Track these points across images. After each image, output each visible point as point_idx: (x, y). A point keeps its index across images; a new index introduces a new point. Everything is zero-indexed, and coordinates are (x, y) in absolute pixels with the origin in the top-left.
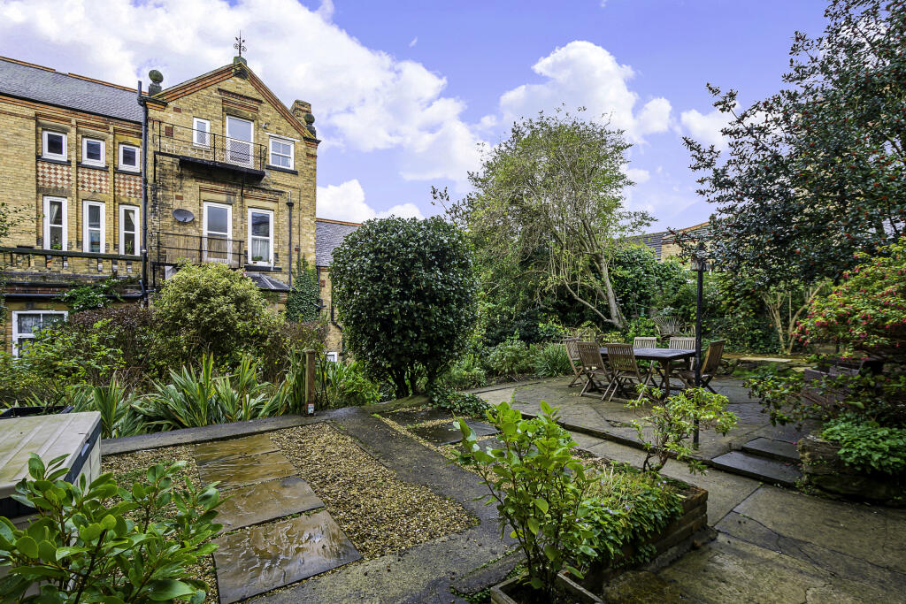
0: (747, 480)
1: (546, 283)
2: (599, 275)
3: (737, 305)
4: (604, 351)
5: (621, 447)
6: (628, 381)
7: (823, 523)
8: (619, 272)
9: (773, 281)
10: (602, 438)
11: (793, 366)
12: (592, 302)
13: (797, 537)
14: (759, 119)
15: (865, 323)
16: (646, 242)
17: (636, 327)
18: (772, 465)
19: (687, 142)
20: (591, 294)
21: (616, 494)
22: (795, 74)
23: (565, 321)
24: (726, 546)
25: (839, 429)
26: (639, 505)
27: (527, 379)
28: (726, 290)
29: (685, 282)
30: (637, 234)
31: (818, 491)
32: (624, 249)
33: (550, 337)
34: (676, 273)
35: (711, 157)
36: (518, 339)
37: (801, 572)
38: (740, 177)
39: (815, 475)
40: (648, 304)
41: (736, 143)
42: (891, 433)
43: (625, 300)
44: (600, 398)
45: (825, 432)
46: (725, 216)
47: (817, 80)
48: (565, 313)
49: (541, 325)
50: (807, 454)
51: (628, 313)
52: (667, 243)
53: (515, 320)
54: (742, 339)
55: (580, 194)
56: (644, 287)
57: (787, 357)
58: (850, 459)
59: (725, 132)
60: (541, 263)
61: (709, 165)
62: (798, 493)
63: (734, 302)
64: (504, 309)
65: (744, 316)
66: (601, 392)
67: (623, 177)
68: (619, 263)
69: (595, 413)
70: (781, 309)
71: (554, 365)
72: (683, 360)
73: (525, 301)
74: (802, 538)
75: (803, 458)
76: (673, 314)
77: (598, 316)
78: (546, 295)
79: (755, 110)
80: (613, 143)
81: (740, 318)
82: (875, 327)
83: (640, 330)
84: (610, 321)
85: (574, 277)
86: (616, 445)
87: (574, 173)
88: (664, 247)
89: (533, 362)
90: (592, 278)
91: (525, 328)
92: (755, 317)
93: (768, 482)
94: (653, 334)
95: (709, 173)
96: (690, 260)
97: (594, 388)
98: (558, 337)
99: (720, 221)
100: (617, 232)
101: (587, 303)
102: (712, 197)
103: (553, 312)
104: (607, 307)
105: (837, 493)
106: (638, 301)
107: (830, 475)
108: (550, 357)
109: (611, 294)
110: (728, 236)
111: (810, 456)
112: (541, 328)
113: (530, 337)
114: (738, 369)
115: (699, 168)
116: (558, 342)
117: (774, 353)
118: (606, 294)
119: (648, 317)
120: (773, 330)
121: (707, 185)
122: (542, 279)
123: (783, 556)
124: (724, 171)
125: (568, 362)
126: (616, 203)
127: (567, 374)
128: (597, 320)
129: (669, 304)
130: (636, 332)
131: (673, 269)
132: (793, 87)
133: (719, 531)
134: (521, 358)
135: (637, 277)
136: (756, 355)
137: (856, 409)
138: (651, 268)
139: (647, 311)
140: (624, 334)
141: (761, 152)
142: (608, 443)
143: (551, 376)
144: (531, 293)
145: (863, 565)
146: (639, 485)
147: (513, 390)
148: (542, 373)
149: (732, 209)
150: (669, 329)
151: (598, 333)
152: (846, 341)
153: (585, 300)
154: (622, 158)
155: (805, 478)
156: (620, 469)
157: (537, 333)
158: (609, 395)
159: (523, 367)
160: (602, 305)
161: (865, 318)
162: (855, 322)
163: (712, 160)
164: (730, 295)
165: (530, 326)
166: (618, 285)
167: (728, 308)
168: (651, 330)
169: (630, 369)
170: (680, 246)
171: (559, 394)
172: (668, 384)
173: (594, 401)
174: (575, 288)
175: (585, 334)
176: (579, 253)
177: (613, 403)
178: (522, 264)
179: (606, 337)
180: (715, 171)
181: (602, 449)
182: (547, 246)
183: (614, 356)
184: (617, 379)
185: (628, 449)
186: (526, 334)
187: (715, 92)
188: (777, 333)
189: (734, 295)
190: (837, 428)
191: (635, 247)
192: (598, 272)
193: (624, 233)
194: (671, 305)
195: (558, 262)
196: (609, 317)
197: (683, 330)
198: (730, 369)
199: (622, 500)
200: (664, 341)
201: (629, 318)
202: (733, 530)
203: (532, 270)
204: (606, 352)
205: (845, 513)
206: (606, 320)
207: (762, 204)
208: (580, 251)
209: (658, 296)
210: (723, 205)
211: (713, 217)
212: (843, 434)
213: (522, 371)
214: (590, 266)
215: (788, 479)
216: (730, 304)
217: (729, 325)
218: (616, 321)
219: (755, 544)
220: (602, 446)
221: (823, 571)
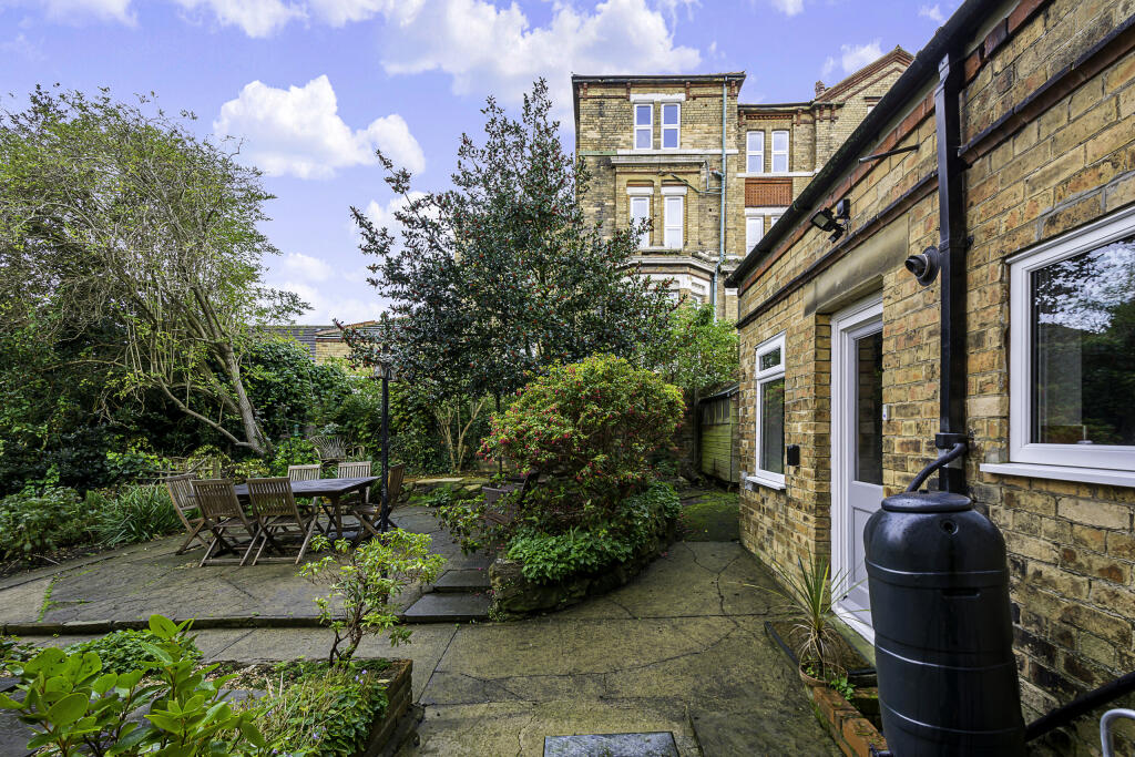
0: (444, 625)
1: (122, 385)
2: (226, 376)
3: (410, 420)
4: (244, 490)
5: (281, 631)
6: (280, 530)
7: (517, 649)
8: (258, 372)
9: (447, 395)
10: (248, 627)
11: (464, 485)
12: (214, 416)
13: (498, 677)
14: (432, 213)
15: (537, 439)
16: (296, 335)
17: (287, 452)
18: (467, 599)
19: (356, 214)
20: (213, 403)
21: (295, 721)
22: (462, 179)
23: (162, 446)
24: (437, 722)
25: (521, 546)
26: (331, 723)
27: (83, 555)
28: (397, 403)
29: (350, 392)
30: (285, 323)
31: (507, 615)
32: (264, 342)
33: (132, 475)
34: (339, 380)
35: (384, 242)
36: (56, 485)
37: (510, 715)
38: (415, 274)
39: (505, 599)
40: (302, 419)
41: (410, 233)
42: (557, 541)
43: (269, 412)
44: (237, 564)
45: (511, 552)
46: (398, 316)
47: (481, 192)
48: (161, 434)
49: (111, 456)
50: (497, 579)
51: (274, 432)
52: (323, 341)
53: (47, 449)
54: (415, 460)
55: (188, 246)
56: (296, 396)
57: (458, 476)
58: (532, 575)
59: (400, 217)
60: (108, 349)
61: (382, 251)
62: (491, 624)
63: (407, 418)
64: (16, 429)
65: (418, 433)
66: (236, 554)
67: (261, 239)
68: (258, 360)
69: (231, 589)
70: (450, 426)
71: (144, 521)
72: (357, 492)
73: (71, 414)
74: (504, 675)
75: (494, 584)
76: (338, 433)
77: (224, 437)
78: (121, 404)
79: (429, 202)
80: (244, 185)
81: (411, 437)
82: (546, 443)
83: (292, 456)
84: (245, 443)
85: (179, 376)
86: (272, 631)
87: (177, 210)
88: (318, 345)
89: (96, 522)
90: (213, 380)
91: (72, 463)
92: (428, 433)
93: (464, 621)
94: (311, 460)
95: (381, 260)
96: (362, 365)
97: (225, 549)
98: (149, 473)
99: (393, 320)
100: (251, 316)
101: (204, 418)
102: (386, 290)
103: (137, 433)
104: (241, 424)
105: (522, 612)
106: (289, 414)
107: (517, 595)
108: (134, 510)
109: (246, 405)
110: (403, 340)
111: (501, 581)
112: (113, 461)
113: (85, 478)
114: (415, 494)
115: (371, 251)
116: (148, 482)
117: (446, 472)
118: (238, 405)
119: (303, 438)
120: (444, 448)
121: (379, 275)
122: (112, 377)
123: (492, 704)
124: (399, 262)
125: (174, 513)
126: (251, 274)
127: (170, 534)
128: (223, 443)
129: (331, 420)
130: (287, 458)
131: (336, 374)
132: (460, 190)
133: (425, 705)
134: (64, 520)
135: (285, 382)
136: (430, 476)
137: (531, 523)
138: (306, 371)
139: (301, 429)
140: (269, 462)
141: (435, 251)
142: (257, 633)
143: (137, 541)
144: (86, 400)
145: (553, 681)
146: (327, 689)
147: (47, 583)
148: (119, 538)
149: (406, 309)
150: (333, 452)
151: (225, 462)
152: (523, 457)
153: (200, 413)
154: (257, 211)
155: (496, 606)
156: (293, 673)
157: (102, 470)
158: (252, 555)
159: (70, 534)
160: (231, 421)
161: (538, 434)
162: (529, 438)
163: (385, 245)
164: (402, 409)
165: (88, 458)
166: (256, 391)
167: (400, 424)
168: (309, 455)
169: (286, 513)
170: (350, 345)
171: (158, 571)
172: (338, 524)
173: (227, 570)
174: (181, 393)
175: (203, 467)
176: (189, 339)
177: (259, 567)
178: (61, 347)
179: (239, 468)
180: (389, 260)
181: (249, 645)
182: (122, 322)
183: (258, 497)
184: (265, 530)
185: (291, 633)
186: (76, 472)
187: (388, 164)
188: (448, 451)
189: (406, 409)
190: (519, 545)
191: (281, 340)
192: (222, 370)
193: (263, 319)
194: (335, 421)
195: (145, 349)
196: (243, 437)
197: (351, 452)
198: (406, 495)
199: (306, 727)
200: (329, 467)
201: (276, 439)
202: (440, 696)
203: (87, 357)
204: (246, 492)
205: (530, 631)
206: (239, 443)
207: (436, 309)
208: (189, 335)
209: (317, 409)
210: (398, 303)
211: (384, 315)
212: (525, 551)
213: (67, 543)
214: (207, 361)
215: (481, 612)
216: (402, 420)
217: (403, 445)
218: (254, 444)
219: (464, 703)
220: (248, 640)
221: (527, 704)
